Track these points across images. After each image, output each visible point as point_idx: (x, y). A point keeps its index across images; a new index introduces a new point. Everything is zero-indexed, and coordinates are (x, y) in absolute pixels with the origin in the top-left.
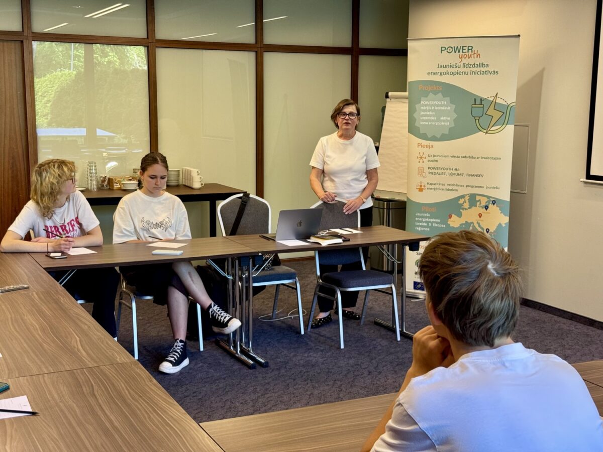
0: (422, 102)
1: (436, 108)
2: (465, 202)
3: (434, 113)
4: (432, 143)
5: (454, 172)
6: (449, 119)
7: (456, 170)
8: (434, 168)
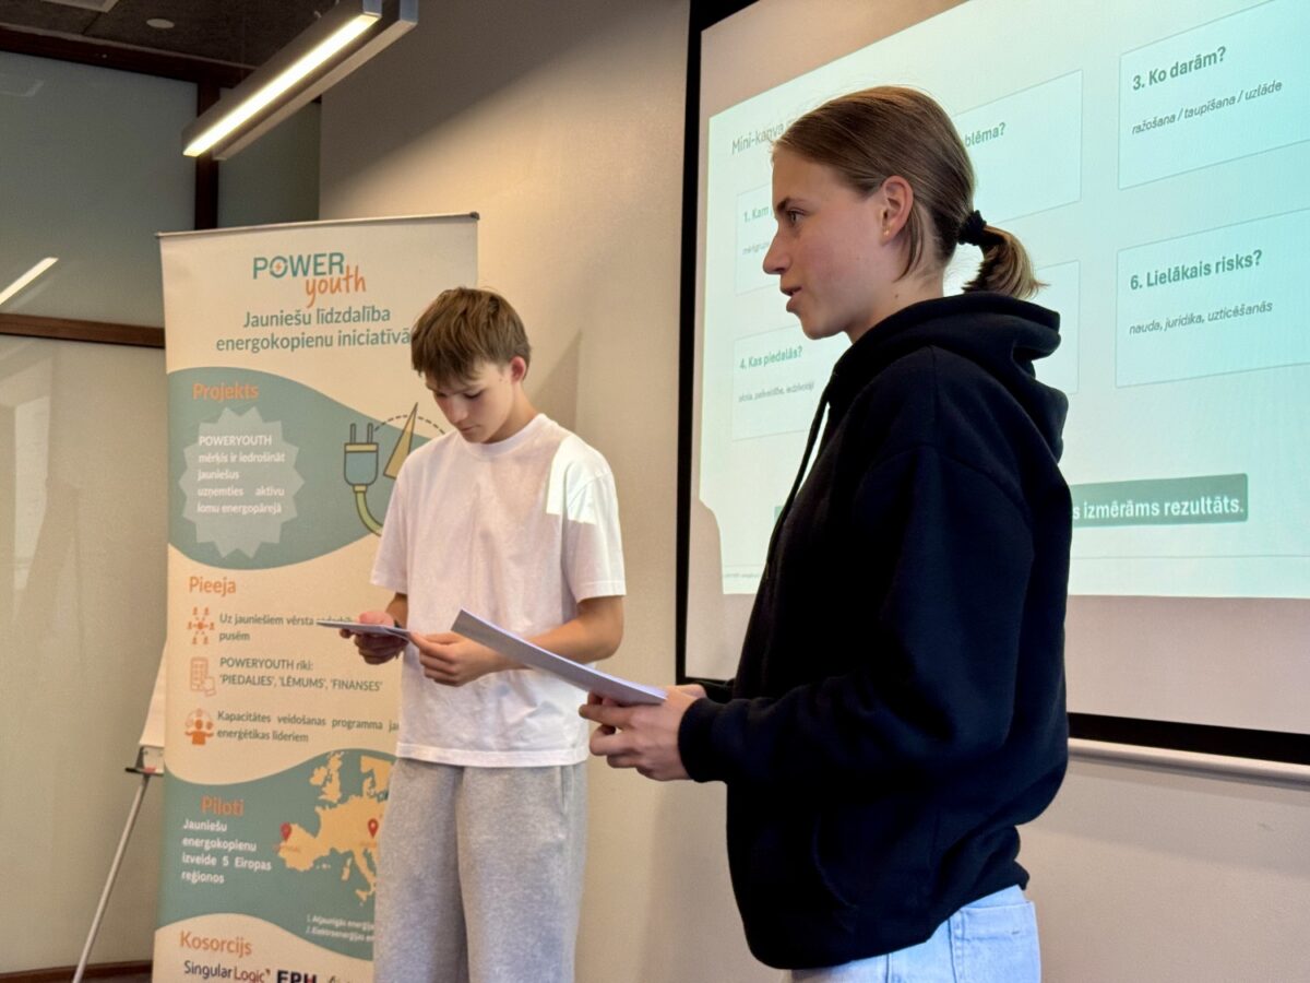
0: (202, 440)
1: (243, 459)
2: (328, 779)
3: (236, 475)
4: (232, 575)
5: (297, 674)
6: (280, 492)
7: (304, 666)
8: (239, 663)
